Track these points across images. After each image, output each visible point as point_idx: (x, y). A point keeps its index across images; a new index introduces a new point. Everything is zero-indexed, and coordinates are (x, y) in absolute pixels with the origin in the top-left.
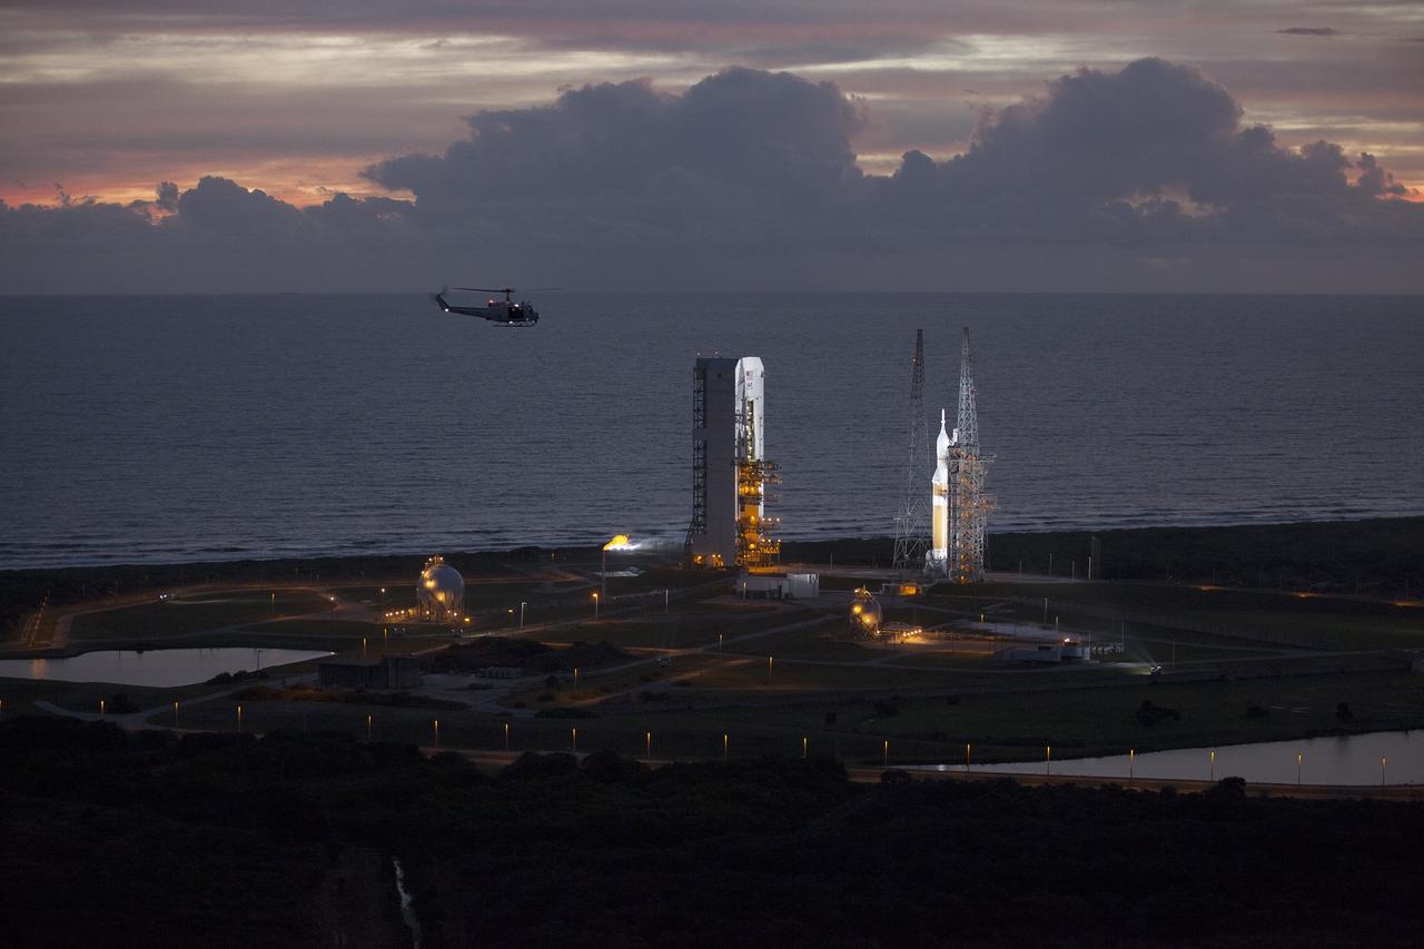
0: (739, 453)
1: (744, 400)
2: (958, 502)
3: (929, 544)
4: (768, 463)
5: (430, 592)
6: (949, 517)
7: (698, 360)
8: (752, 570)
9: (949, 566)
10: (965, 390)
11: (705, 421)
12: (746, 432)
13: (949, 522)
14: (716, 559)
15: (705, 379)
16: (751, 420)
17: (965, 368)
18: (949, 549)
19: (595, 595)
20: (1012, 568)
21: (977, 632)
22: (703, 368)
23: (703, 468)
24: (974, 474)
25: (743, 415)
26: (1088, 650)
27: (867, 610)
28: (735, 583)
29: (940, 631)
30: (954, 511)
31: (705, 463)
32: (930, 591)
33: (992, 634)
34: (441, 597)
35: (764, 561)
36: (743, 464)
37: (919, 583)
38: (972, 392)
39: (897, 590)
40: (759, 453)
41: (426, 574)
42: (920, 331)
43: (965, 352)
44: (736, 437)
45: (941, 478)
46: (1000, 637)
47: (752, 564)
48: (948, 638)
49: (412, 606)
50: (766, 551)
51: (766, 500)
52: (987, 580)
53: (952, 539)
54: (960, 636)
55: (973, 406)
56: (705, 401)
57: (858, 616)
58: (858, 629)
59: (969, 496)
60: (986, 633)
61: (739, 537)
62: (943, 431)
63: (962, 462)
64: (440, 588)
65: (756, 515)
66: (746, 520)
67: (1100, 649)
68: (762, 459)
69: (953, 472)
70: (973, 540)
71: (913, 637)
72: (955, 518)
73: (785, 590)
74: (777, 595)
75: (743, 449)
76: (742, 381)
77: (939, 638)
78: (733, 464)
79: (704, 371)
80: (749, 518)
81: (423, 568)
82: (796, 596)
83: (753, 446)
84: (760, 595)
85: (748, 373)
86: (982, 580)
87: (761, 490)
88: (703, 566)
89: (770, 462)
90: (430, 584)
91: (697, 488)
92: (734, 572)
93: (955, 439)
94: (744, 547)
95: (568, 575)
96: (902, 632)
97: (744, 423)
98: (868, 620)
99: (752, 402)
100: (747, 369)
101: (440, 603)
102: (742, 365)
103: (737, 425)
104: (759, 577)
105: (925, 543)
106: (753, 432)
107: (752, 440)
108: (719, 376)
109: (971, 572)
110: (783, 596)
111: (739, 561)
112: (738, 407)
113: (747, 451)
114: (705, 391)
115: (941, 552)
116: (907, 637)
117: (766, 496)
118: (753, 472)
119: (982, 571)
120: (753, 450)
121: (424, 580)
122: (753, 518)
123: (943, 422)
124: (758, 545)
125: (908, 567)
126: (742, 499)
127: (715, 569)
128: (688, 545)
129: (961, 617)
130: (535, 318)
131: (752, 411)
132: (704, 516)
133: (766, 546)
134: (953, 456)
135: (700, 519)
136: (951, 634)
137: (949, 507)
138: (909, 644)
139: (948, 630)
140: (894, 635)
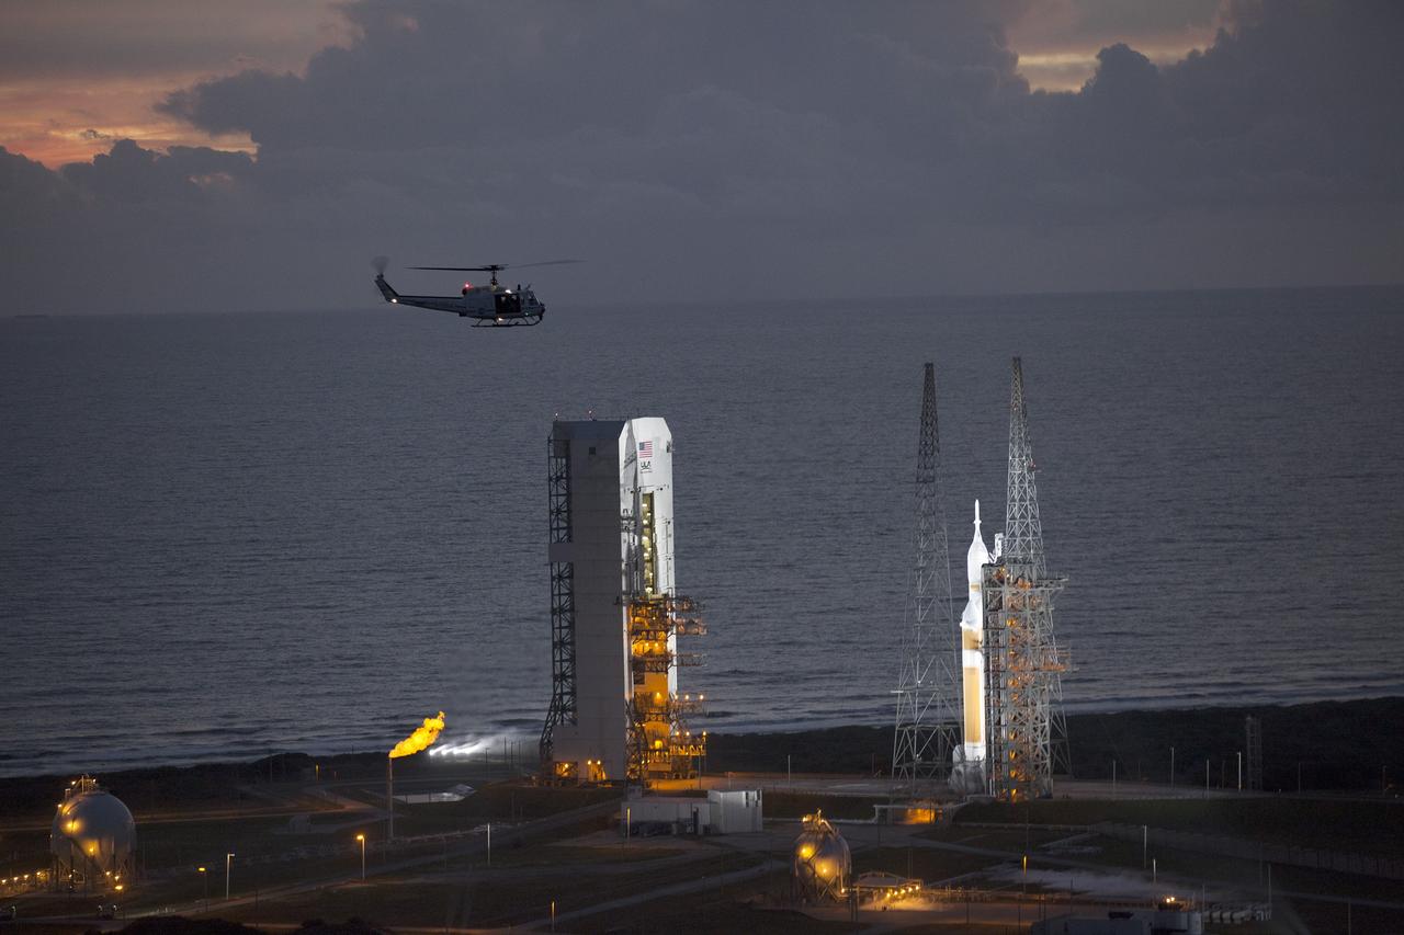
0: (630, 585)
1: (636, 492)
2: (1002, 658)
3: (956, 734)
4: (679, 599)
5: (72, 840)
6: (987, 687)
7: (557, 425)
8: (656, 786)
9: (989, 771)
10: (1018, 466)
11: (569, 528)
12: (641, 547)
13: (988, 696)
14: (593, 768)
15: (568, 458)
16: (651, 525)
17: (1016, 429)
18: (989, 742)
19: (360, 837)
20: (1101, 775)
21: (1019, 887)
22: (564, 438)
23: (566, 613)
24: (1028, 612)
25: (636, 518)
26: (1197, 917)
27: (824, 851)
28: (618, 810)
29: (954, 886)
30: (997, 676)
31: (572, 603)
32: (960, 816)
33: (1046, 892)
34: (92, 848)
35: (680, 769)
36: (638, 603)
37: (940, 803)
38: (1031, 469)
39: (902, 815)
40: (666, 581)
41: (66, 809)
42: (929, 366)
43: (1017, 400)
44: (624, 556)
45: (973, 620)
46: (1057, 896)
47: (660, 775)
48: (968, 900)
49: (44, 866)
50: (683, 752)
51: (681, 665)
52: (1057, 795)
53: (993, 725)
54: (987, 894)
55: (1032, 493)
56: (569, 495)
57: (808, 863)
58: (810, 887)
59: (1020, 648)
60: (1035, 888)
61: (633, 728)
62: (978, 538)
63: (1007, 593)
64: (90, 832)
65: (664, 691)
66: (648, 699)
67: (1226, 915)
68: (672, 593)
69: (992, 608)
70: (1030, 725)
71: (904, 899)
72: (998, 688)
73: (704, 819)
74: (692, 830)
75: (636, 576)
76: (632, 459)
77: (953, 899)
78: (619, 603)
79: (567, 443)
80: (652, 695)
81: (61, 799)
82: (723, 830)
83: (655, 570)
84: (661, 829)
85: (642, 446)
86: (1049, 796)
87: (672, 644)
88: (572, 780)
89: (686, 598)
90: (73, 826)
91: (559, 645)
92: (620, 789)
93: (998, 552)
94: (642, 745)
95: (340, 801)
96: (886, 890)
97: (639, 531)
98: (824, 869)
99: (651, 495)
100: (640, 437)
101: (93, 859)
102: (630, 431)
103: (624, 536)
104: (666, 798)
105: (947, 732)
106: (653, 546)
107: (653, 560)
108: (592, 451)
109: (1028, 781)
110: (701, 831)
111: (633, 771)
112: (626, 504)
113: (644, 582)
114: (568, 478)
115: (975, 749)
116: (894, 899)
117: (680, 657)
118: (656, 616)
119: (1047, 781)
120: (656, 577)
121: (63, 819)
122: (658, 694)
123: (977, 522)
124: (669, 742)
125: (919, 774)
126: (638, 664)
127: (594, 785)
128: (545, 745)
129: (999, 861)
130: (540, 311)
131: (651, 510)
132: (573, 693)
133: (682, 743)
134: (993, 581)
135: (566, 698)
136: (974, 892)
137: (987, 670)
138: (900, 911)
139: (966, 885)
140: (871, 895)
